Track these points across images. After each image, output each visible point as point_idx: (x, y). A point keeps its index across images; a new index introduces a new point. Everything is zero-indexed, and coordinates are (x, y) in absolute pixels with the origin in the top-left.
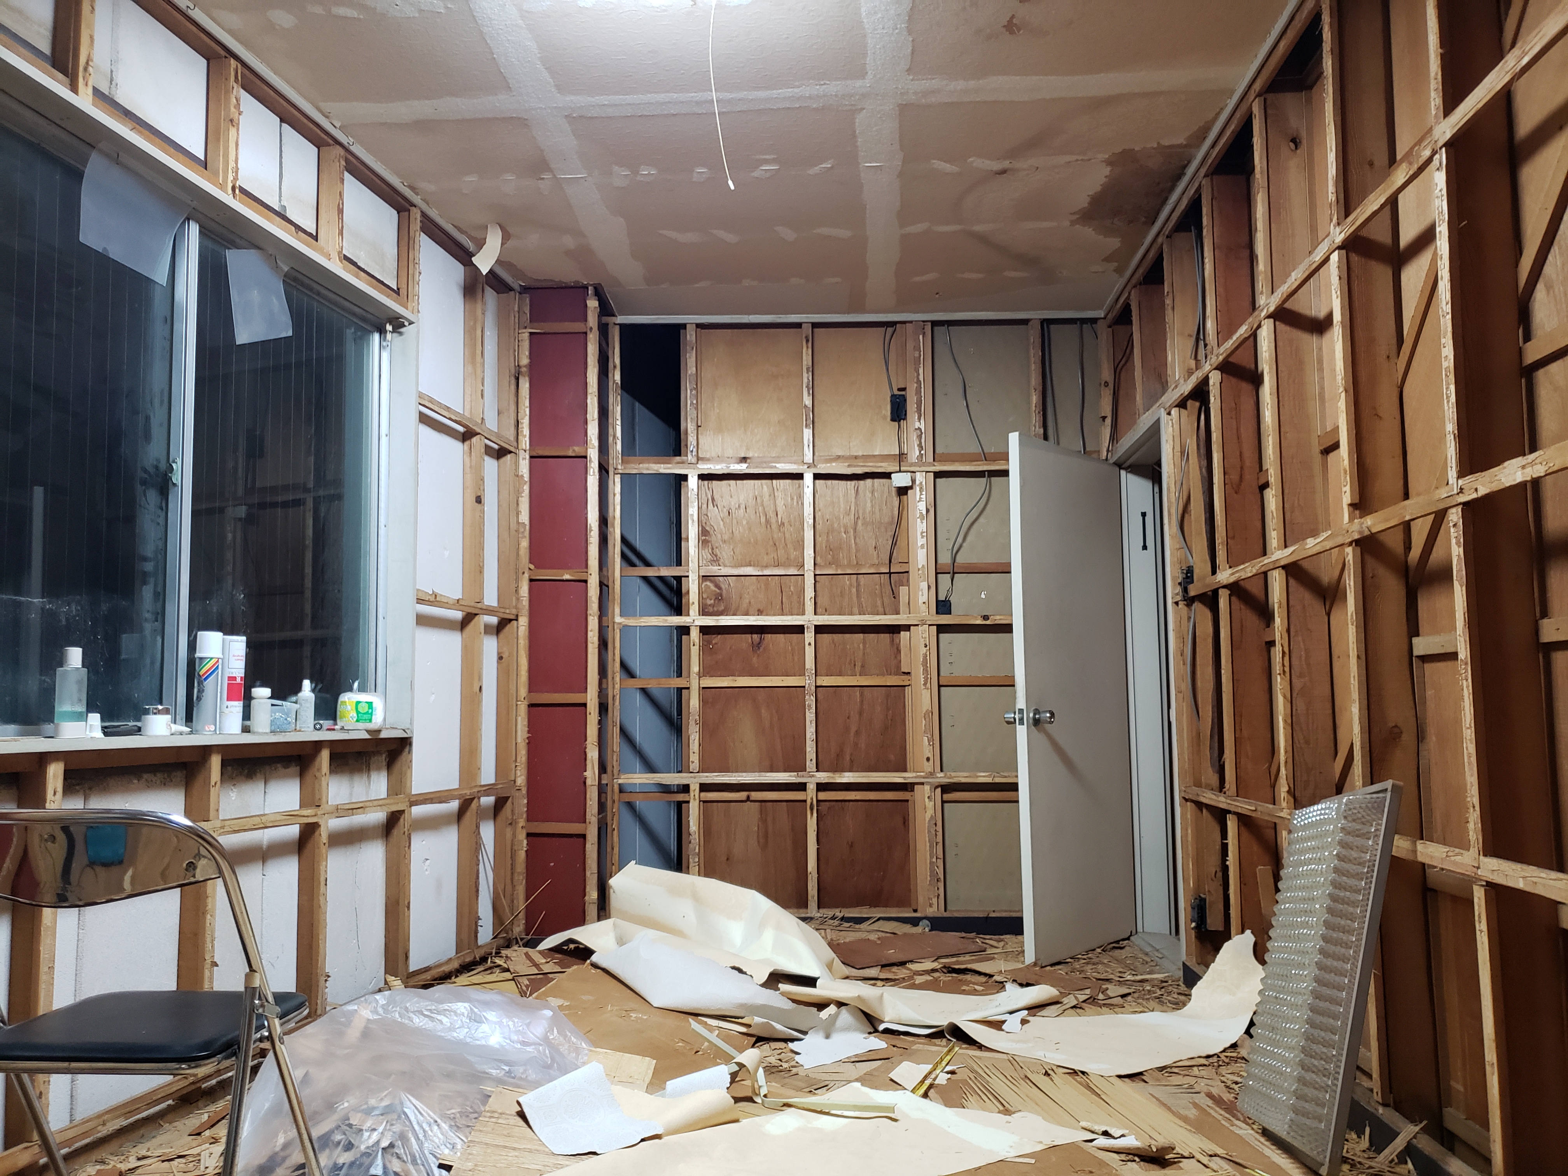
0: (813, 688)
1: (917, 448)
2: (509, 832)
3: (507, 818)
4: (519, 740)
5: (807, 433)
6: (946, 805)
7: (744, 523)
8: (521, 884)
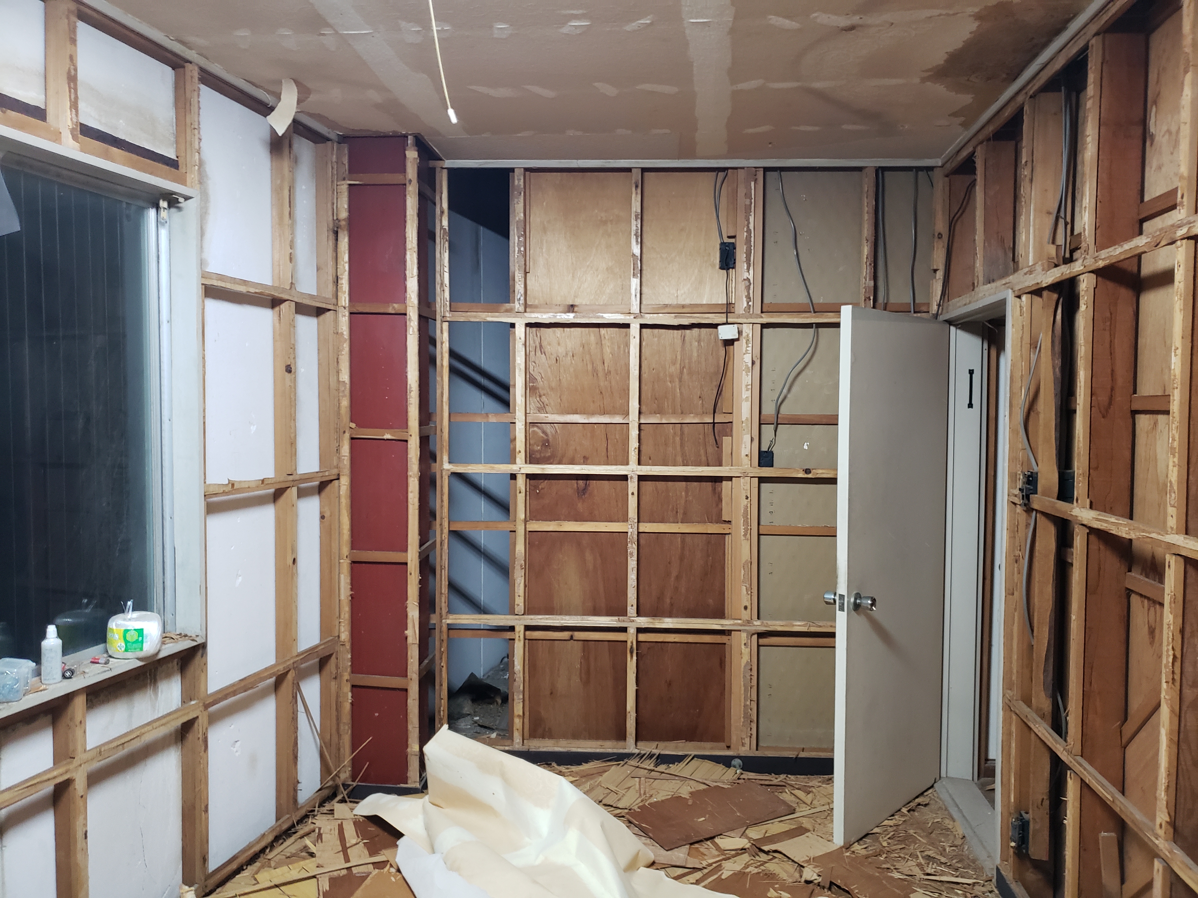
0: (635, 537)
1: (745, 299)
2: (333, 685)
3: (331, 673)
4: (343, 597)
5: (635, 282)
6: (761, 648)
7: (572, 370)
8: (347, 733)
